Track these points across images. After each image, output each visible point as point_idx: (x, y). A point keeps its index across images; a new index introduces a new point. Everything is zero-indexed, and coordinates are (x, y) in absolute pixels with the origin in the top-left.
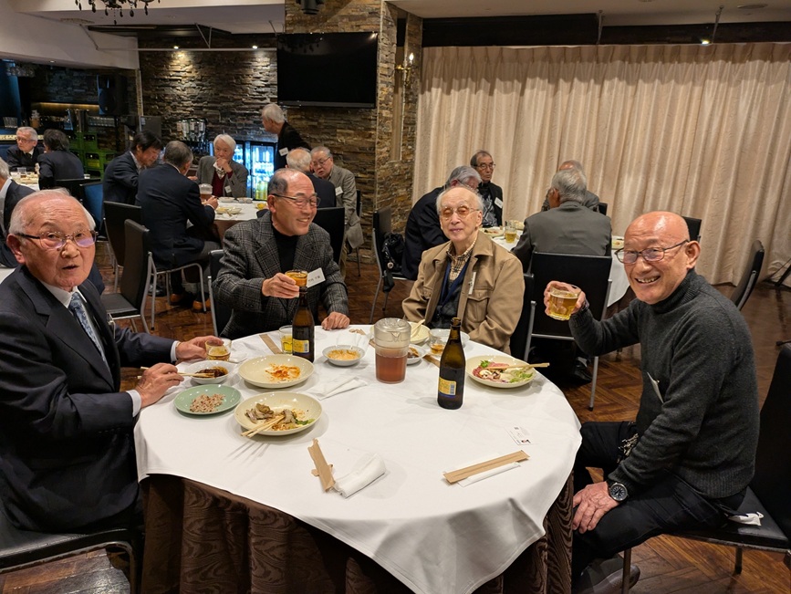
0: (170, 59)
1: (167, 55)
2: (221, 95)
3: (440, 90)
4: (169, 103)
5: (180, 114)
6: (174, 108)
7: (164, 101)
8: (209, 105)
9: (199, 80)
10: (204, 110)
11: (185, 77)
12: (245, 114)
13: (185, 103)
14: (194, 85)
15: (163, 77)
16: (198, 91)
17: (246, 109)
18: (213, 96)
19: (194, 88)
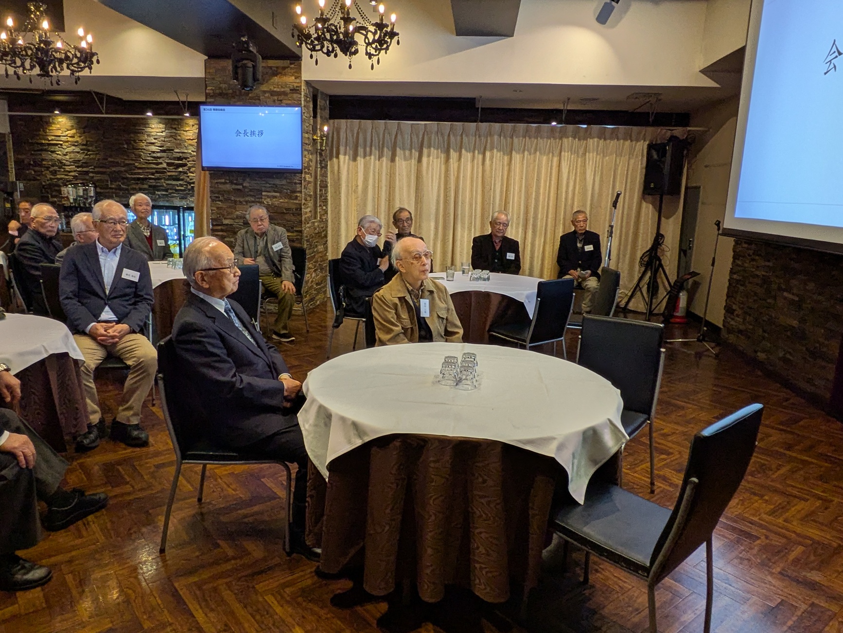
0: (49, 124)
1: (44, 120)
2: (110, 159)
3: (347, 157)
4: (48, 168)
5: (61, 179)
6: (54, 173)
7: (41, 166)
8: (96, 170)
9: (83, 145)
10: (91, 175)
11: (67, 142)
12: (139, 179)
13: (67, 168)
14: (77, 149)
15: (39, 141)
16: (83, 156)
17: (139, 174)
18: (101, 161)
19: (78, 152)
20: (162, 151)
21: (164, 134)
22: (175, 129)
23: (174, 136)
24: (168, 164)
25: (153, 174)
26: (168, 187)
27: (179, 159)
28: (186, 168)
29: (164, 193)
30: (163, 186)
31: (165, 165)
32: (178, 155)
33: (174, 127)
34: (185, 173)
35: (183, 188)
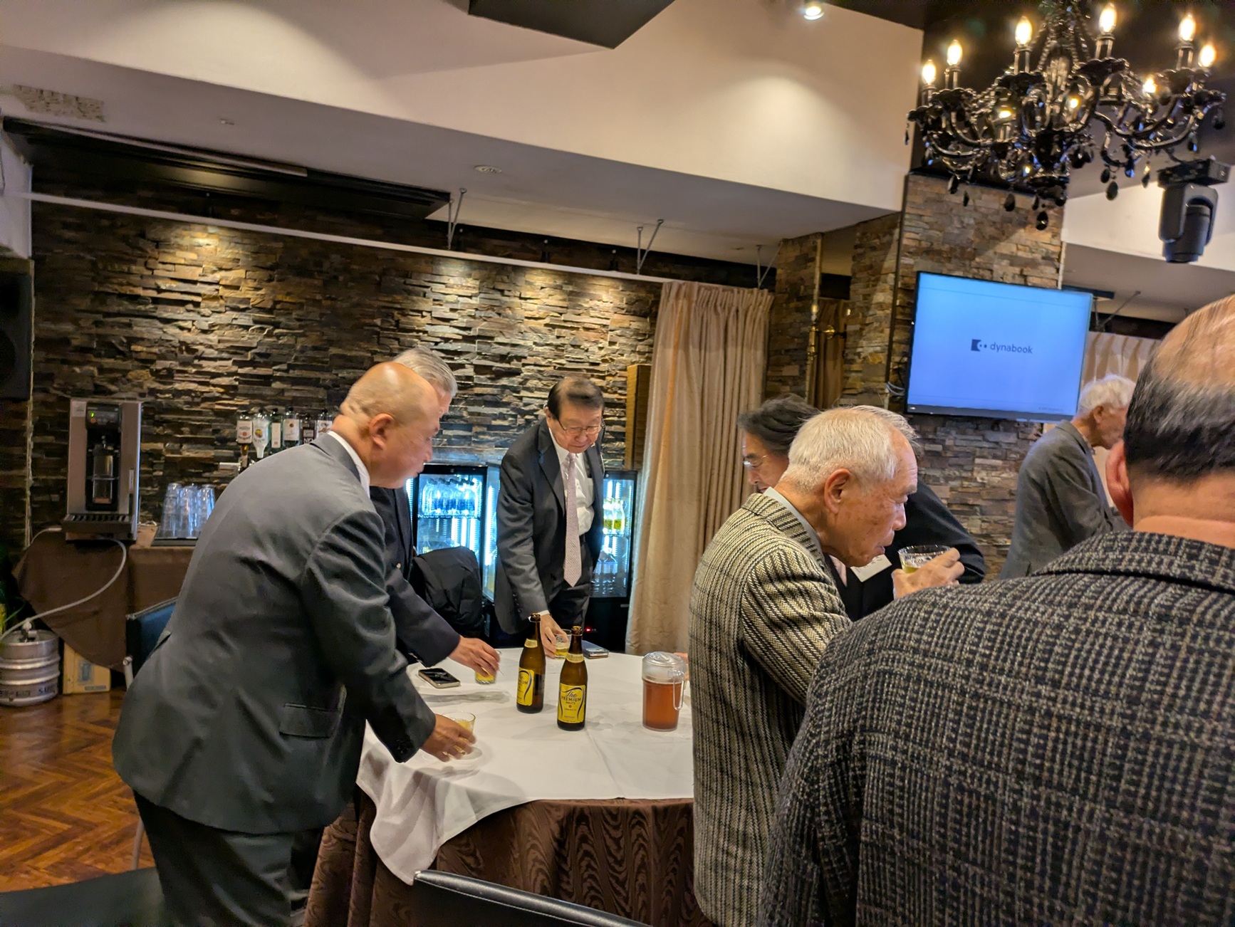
0: (162, 244)
1: (152, 234)
2: (333, 351)
4: (146, 363)
5: (188, 392)
6: (165, 376)
7: (123, 355)
9: (262, 310)
10: (277, 385)
11: (216, 298)
13: (209, 366)
15: (128, 290)
16: (259, 337)
18: (310, 353)
19: (246, 328)
20: (467, 339)
21: (475, 301)
22: (502, 292)
23: (498, 309)
24: (479, 369)
26: (474, 419)
27: (503, 358)
28: (517, 379)
29: (461, 433)
30: (461, 417)
32: (504, 350)
33: (501, 287)
34: (515, 390)
35: (506, 423)
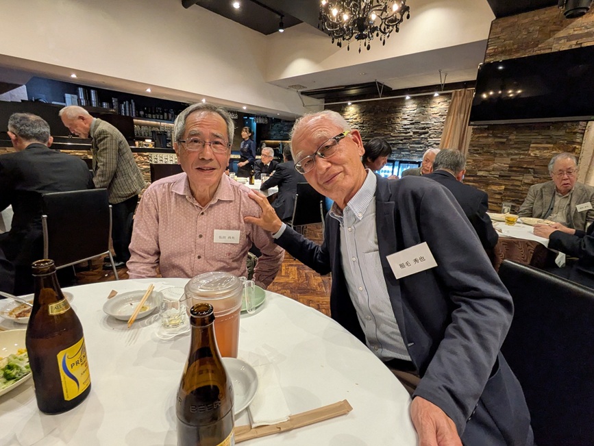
1: (342, 110)
9: (361, 124)
11: (352, 122)
17: (393, 140)
20: (411, 124)
21: (415, 111)
22: (424, 107)
23: (422, 113)
24: (414, 133)
25: (402, 140)
26: (411, 149)
27: (423, 128)
28: (427, 135)
29: (407, 153)
30: (407, 148)
31: (411, 134)
32: (423, 126)
34: (426, 139)
